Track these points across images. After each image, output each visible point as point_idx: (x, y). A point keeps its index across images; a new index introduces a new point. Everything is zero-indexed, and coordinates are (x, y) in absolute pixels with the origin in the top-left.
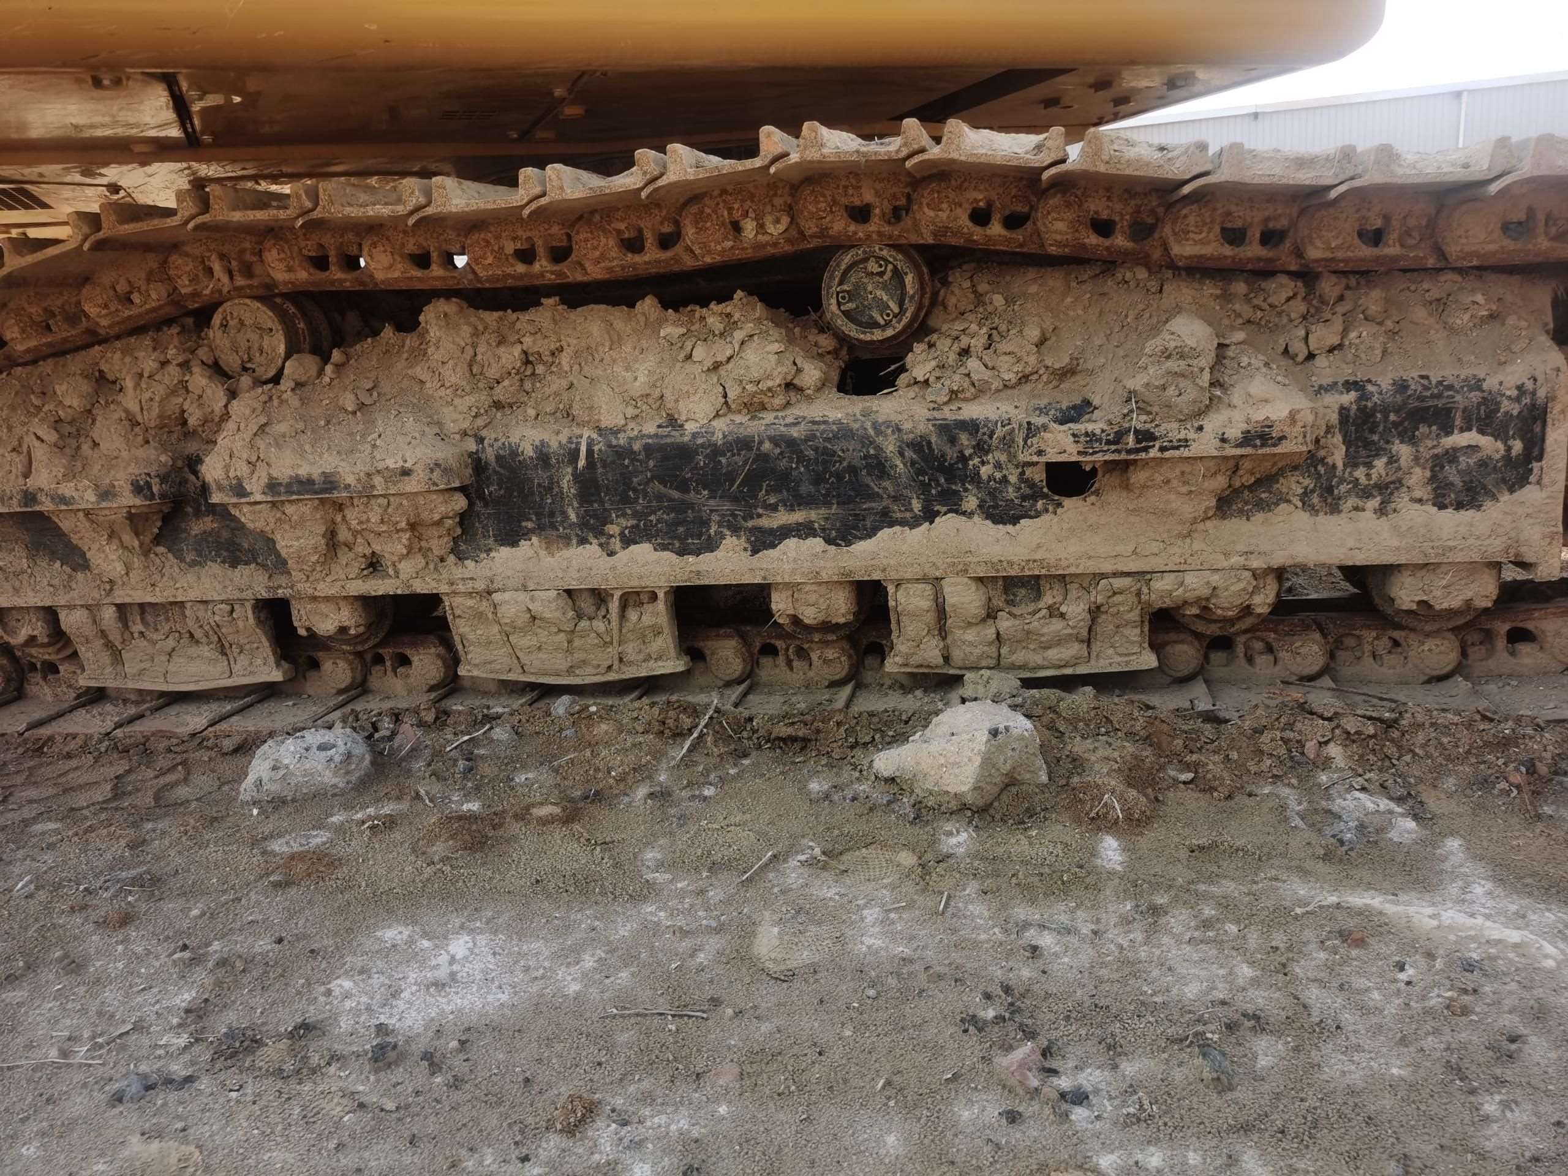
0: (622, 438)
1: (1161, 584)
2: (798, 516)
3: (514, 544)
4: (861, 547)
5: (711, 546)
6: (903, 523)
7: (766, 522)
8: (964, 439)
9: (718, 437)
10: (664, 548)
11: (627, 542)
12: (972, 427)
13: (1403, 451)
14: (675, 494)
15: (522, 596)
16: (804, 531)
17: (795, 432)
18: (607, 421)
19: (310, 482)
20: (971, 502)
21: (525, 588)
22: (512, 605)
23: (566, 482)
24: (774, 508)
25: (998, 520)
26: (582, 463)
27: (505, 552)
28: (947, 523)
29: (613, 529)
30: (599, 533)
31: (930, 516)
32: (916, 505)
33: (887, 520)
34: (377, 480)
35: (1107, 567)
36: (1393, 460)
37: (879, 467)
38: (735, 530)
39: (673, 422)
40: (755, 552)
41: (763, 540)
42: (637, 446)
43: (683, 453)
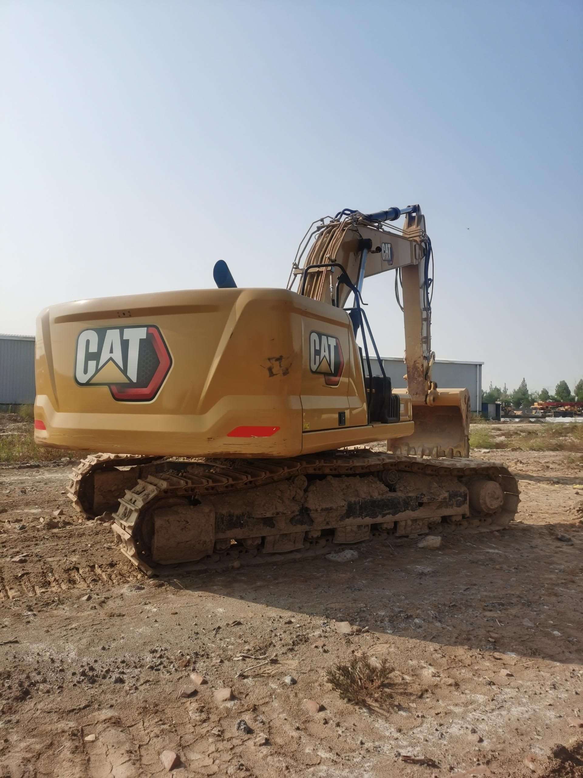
0: (366, 500)
1: (432, 519)
2: (388, 511)
3: (349, 518)
4: (397, 516)
5: (377, 517)
6: (401, 512)
7: (384, 512)
8: (410, 499)
9: (379, 499)
10: (370, 517)
11: (365, 517)
12: (410, 497)
13: (453, 500)
14: (373, 508)
15: (351, 527)
16: (389, 514)
17: (389, 498)
18: (363, 497)
19: (328, 508)
20: (410, 508)
21: (351, 526)
22: (349, 528)
23: (358, 508)
24: (386, 510)
25: (413, 511)
26: (360, 504)
27: (347, 519)
28: (407, 511)
29: (363, 515)
30: (361, 515)
31: (405, 510)
32: (403, 509)
33: (400, 511)
34: (339, 508)
35: (426, 517)
36: (453, 501)
37: (399, 503)
38: (380, 514)
39: (371, 496)
40: (383, 517)
41: (384, 515)
42: (368, 501)
43: (375, 502)
